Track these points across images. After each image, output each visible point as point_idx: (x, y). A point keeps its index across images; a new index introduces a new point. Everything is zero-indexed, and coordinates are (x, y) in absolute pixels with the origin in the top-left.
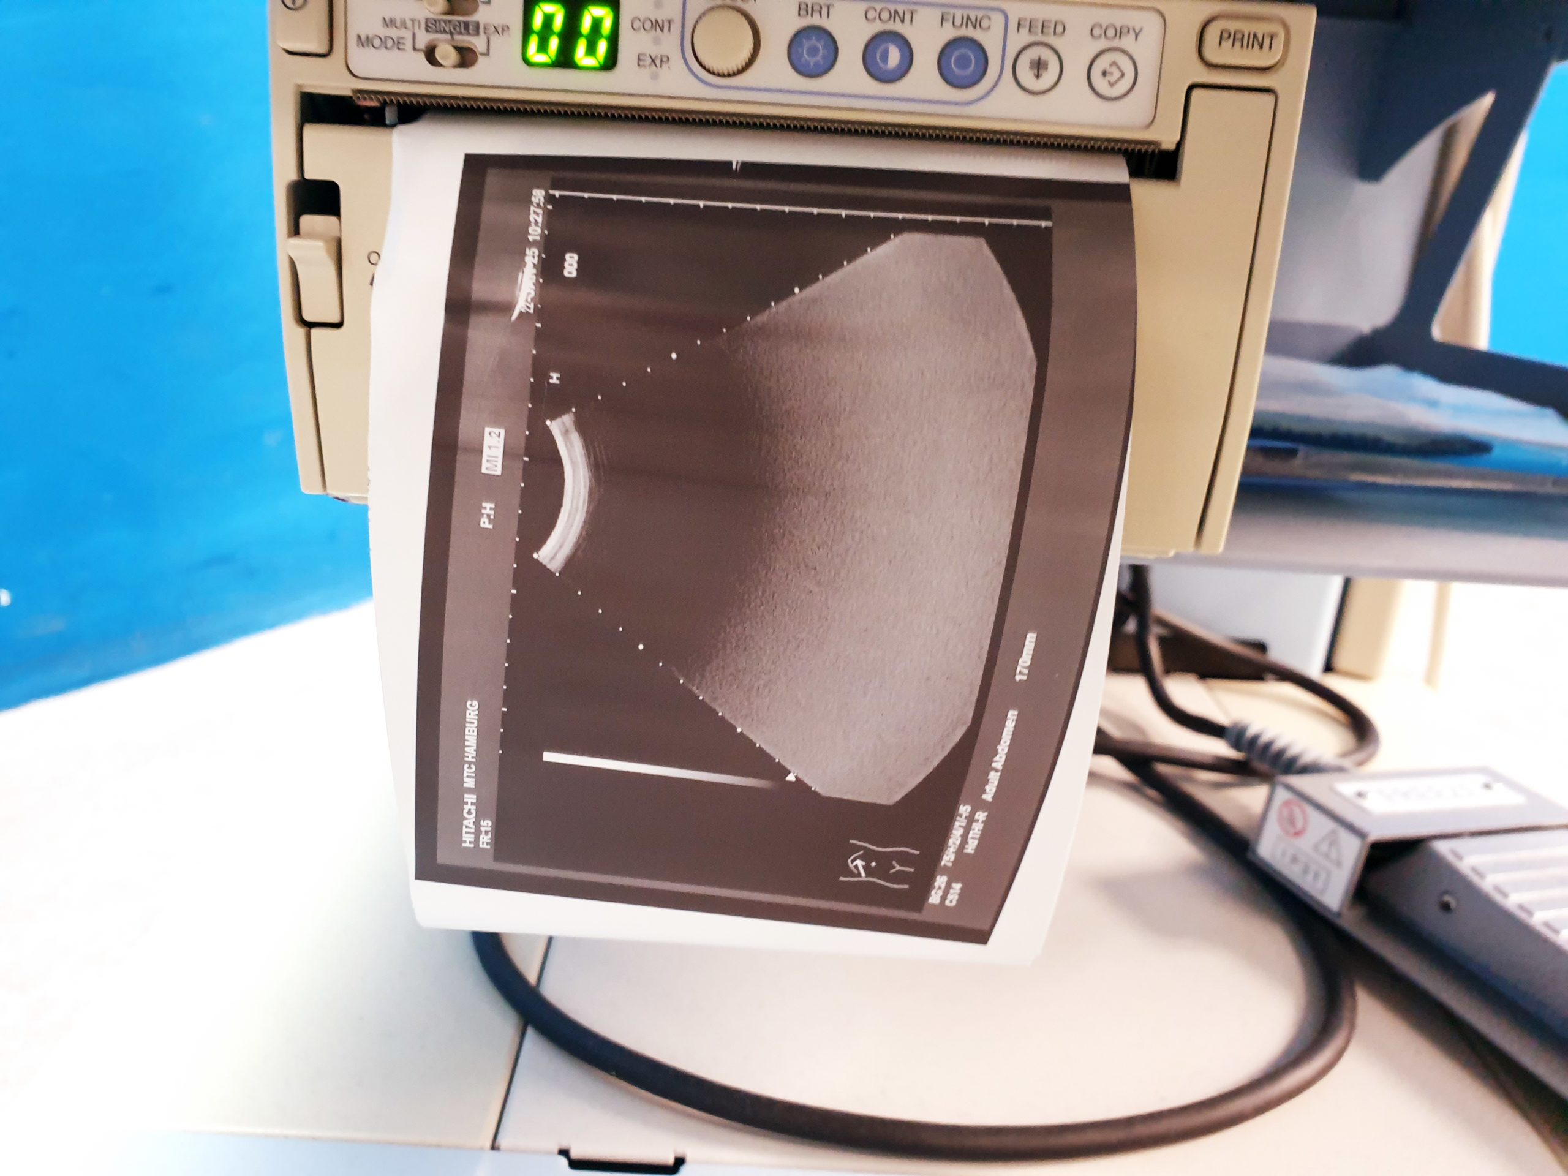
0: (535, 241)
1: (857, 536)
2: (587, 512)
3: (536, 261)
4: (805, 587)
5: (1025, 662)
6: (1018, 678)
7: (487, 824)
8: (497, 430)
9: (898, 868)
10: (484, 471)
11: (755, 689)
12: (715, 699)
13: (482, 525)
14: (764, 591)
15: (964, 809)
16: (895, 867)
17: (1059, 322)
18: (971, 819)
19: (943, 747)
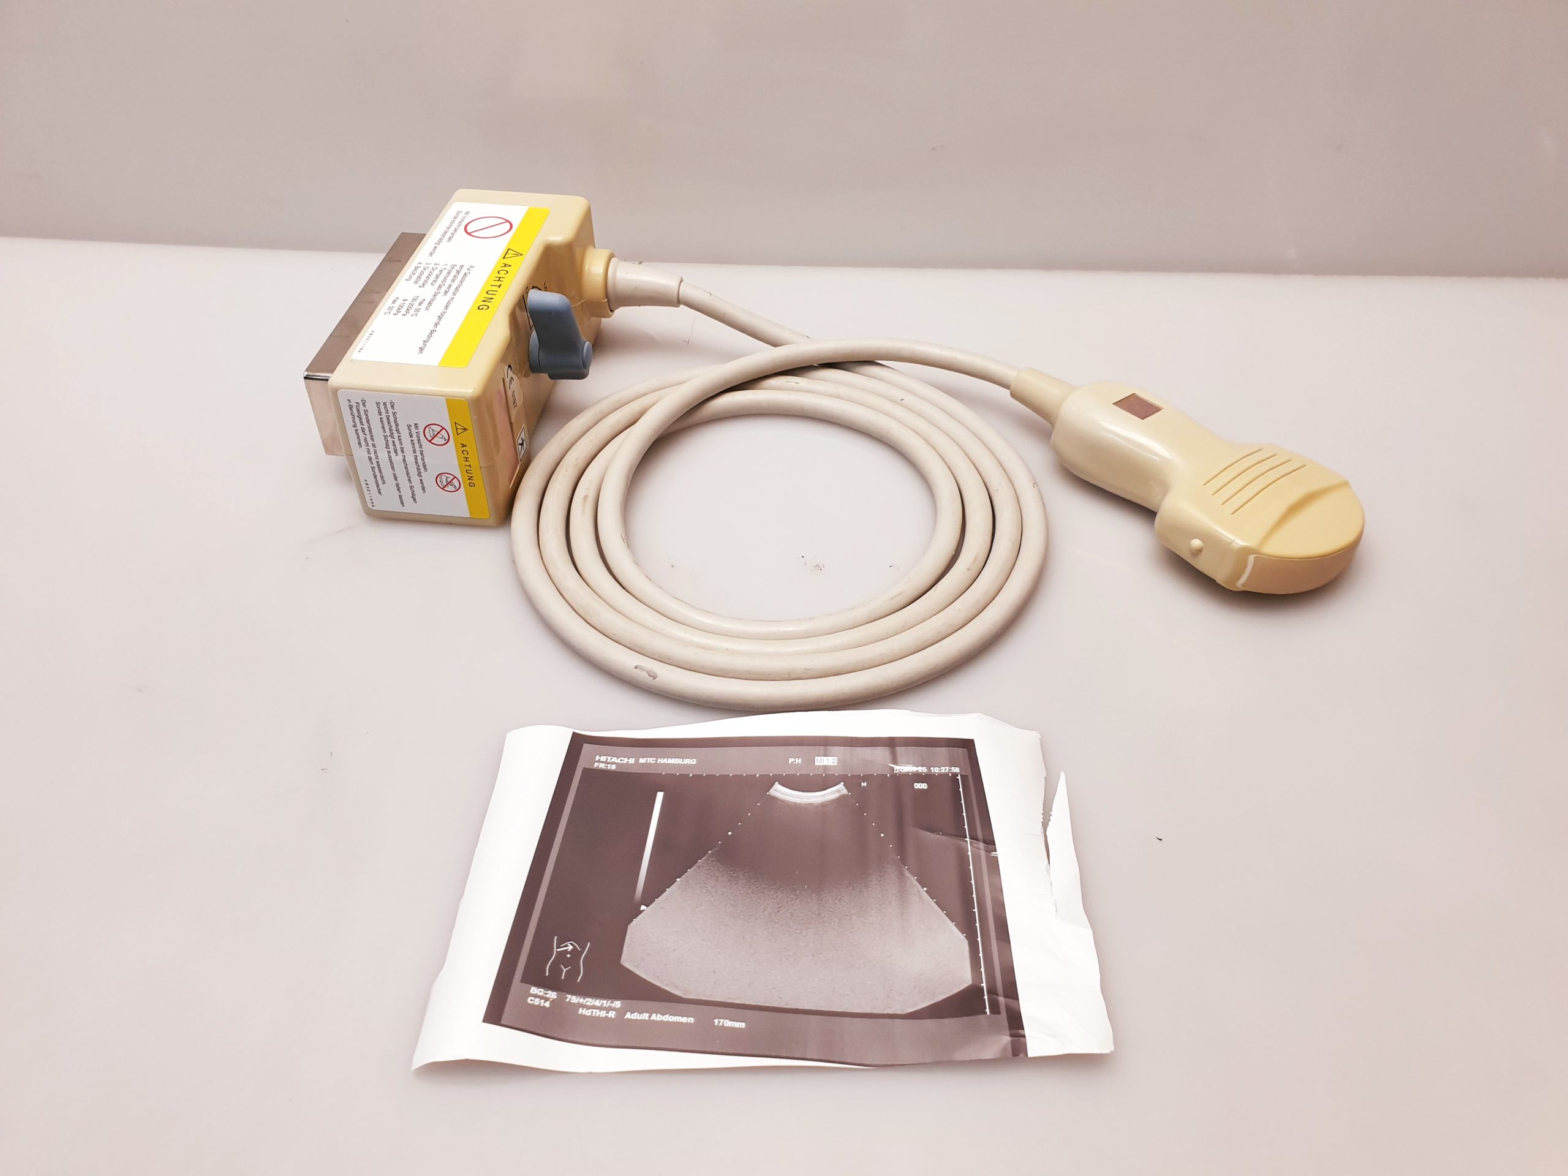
0: (931, 770)
1: (799, 931)
2: (800, 804)
3: (920, 771)
4: (768, 908)
5: (727, 1023)
6: (716, 1021)
7: (613, 767)
8: (836, 762)
9: (565, 970)
10: (816, 758)
11: (706, 886)
12: (699, 867)
13: (790, 759)
14: (764, 888)
15: (617, 1004)
16: (565, 968)
17: (929, 1024)
18: (608, 1009)
19: (668, 985)
